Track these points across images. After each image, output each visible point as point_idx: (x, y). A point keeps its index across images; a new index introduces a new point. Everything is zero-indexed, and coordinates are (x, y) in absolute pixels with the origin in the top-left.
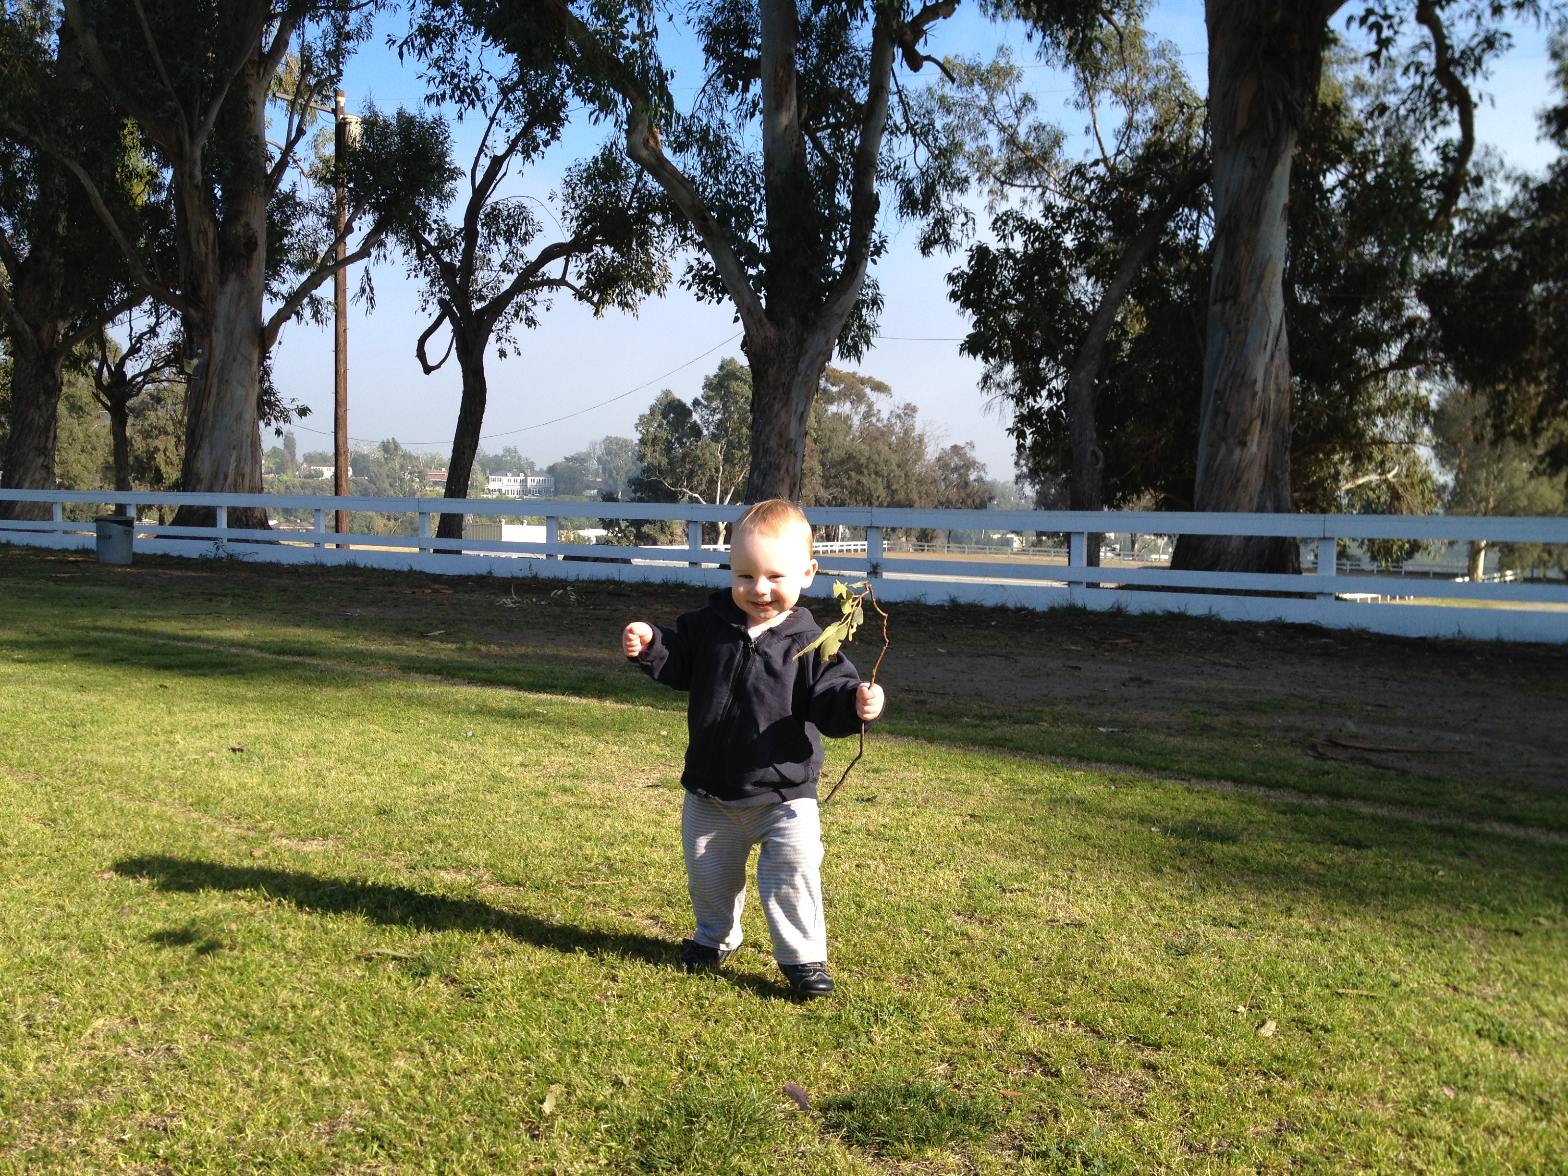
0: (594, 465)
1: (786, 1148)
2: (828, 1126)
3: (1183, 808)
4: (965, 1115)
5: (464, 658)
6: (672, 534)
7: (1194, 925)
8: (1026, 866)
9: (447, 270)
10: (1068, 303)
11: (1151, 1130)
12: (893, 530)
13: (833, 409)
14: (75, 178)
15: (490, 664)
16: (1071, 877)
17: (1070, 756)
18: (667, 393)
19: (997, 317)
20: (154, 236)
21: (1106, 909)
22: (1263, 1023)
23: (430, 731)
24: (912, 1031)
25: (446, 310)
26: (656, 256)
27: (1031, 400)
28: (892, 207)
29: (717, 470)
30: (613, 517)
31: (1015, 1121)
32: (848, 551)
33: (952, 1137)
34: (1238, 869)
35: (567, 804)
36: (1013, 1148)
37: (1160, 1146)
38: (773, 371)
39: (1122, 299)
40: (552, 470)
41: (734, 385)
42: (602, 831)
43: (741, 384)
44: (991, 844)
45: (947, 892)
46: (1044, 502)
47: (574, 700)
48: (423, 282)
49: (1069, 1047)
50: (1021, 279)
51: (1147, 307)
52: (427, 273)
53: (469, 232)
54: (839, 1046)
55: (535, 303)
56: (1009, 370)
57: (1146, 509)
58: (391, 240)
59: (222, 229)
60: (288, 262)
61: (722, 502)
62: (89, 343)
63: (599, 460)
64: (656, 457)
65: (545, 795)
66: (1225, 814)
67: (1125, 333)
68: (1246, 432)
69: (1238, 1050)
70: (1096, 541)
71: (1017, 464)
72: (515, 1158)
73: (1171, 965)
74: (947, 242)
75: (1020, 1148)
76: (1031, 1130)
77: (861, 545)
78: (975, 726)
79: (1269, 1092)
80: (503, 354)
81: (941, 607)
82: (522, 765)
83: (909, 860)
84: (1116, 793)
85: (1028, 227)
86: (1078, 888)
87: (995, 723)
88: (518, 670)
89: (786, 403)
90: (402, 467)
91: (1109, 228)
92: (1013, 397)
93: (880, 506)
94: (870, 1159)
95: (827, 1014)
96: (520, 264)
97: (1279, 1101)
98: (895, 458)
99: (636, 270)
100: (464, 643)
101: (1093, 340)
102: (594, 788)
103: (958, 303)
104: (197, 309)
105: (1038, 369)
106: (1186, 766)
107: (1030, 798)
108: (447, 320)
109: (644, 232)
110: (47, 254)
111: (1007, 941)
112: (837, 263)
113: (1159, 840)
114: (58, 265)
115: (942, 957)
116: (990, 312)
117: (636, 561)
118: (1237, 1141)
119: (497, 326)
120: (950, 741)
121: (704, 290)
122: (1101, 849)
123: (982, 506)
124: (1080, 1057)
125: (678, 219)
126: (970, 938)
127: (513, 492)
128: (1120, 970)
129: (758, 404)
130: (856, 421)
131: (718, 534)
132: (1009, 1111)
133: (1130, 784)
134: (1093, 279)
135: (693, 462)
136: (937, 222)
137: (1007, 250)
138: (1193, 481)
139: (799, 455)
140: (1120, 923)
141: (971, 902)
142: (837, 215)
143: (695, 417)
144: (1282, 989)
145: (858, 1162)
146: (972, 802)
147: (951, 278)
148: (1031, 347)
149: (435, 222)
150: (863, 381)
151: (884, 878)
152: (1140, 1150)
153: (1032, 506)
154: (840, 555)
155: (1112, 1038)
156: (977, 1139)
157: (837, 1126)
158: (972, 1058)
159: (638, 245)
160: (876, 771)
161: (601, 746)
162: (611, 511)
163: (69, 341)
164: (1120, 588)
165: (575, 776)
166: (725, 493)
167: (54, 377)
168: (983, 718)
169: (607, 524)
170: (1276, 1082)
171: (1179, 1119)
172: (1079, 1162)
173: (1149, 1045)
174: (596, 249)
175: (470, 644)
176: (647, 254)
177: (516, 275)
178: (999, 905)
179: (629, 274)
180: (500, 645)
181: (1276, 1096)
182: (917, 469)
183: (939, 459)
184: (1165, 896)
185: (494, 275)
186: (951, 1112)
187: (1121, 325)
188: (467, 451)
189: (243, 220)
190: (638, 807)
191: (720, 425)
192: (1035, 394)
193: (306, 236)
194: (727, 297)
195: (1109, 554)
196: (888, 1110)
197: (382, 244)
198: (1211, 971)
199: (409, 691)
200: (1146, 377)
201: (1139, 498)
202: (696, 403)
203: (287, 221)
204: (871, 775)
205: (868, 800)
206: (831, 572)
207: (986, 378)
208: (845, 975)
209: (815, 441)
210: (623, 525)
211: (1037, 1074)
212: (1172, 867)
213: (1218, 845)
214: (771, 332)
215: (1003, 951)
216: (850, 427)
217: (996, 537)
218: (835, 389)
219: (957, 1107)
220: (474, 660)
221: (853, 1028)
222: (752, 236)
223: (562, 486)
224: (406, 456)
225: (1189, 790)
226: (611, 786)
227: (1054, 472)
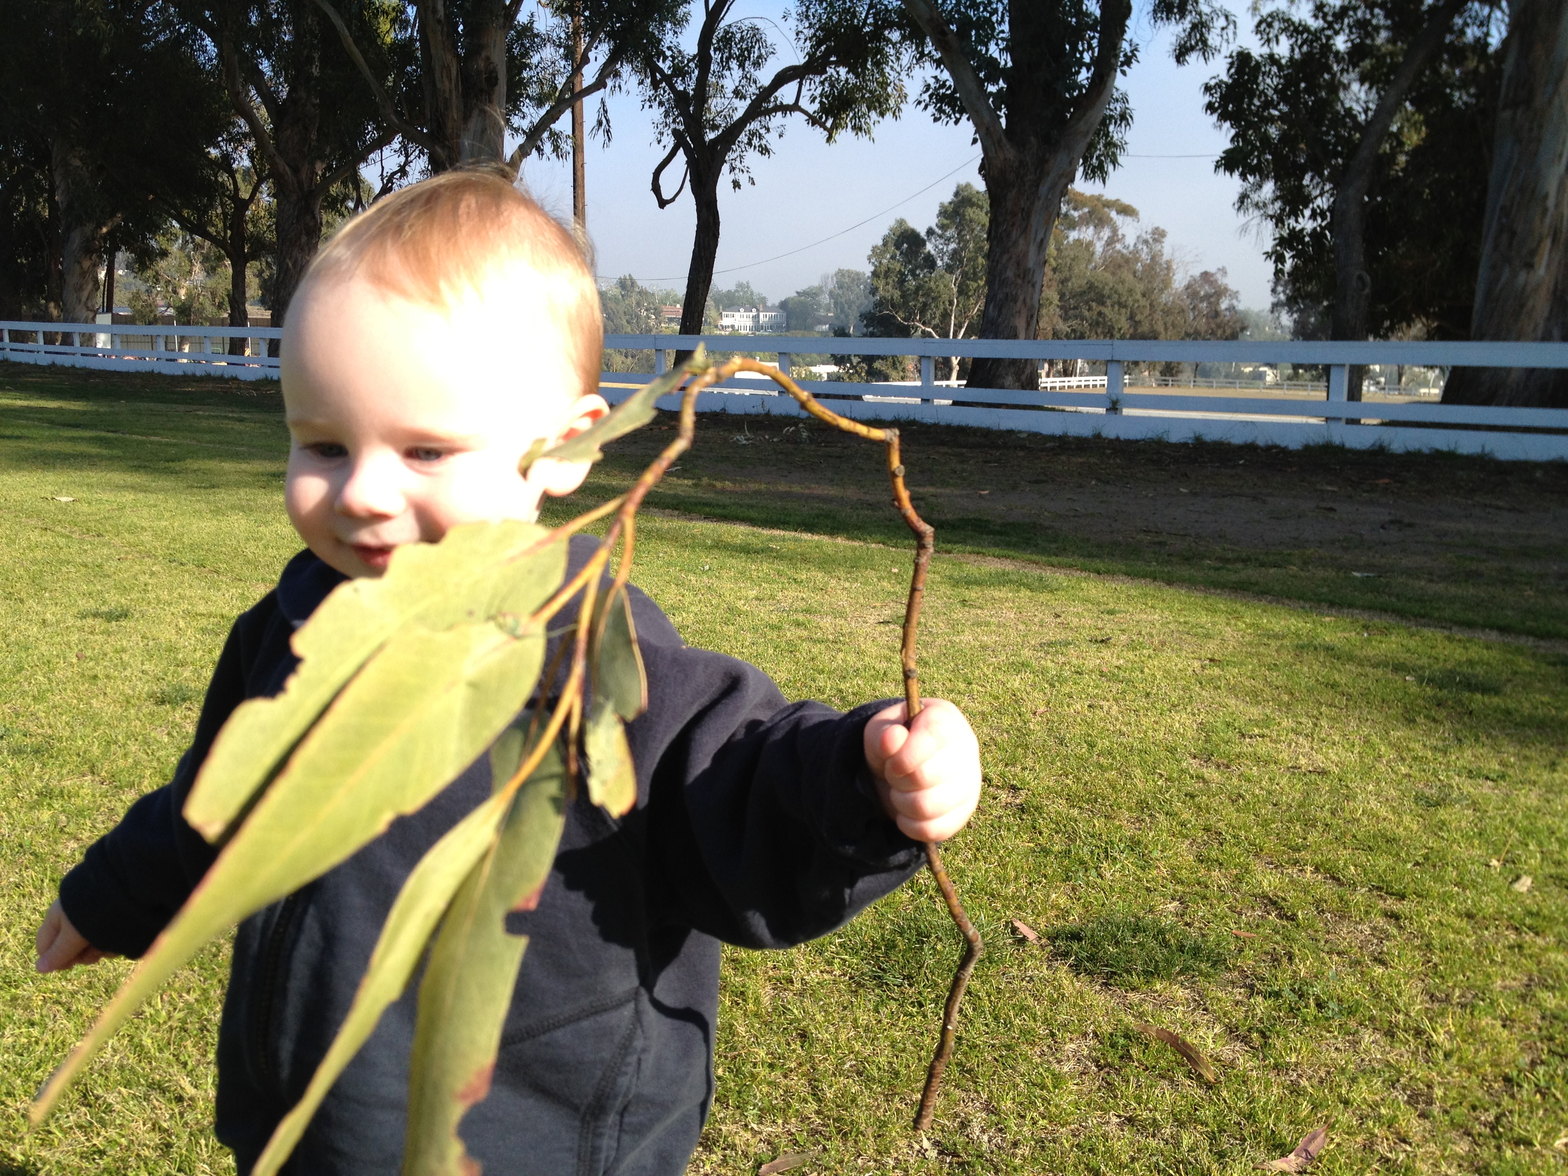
0: (825, 299)
1: (1014, 972)
2: (1056, 954)
3: (1442, 657)
4: (1196, 952)
5: (700, 494)
6: (904, 370)
7: (1447, 776)
8: (1268, 712)
9: (681, 99)
10: (1338, 112)
11: (1391, 977)
12: (1136, 363)
13: (1073, 235)
14: (325, 17)
15: (724, 500)
16: (1315, 725)
17: (1320, 601)
18: (901, 222)
19: (1257, 129)
20: (401, 73)
21: (1353, 758)
22: (1518, 878)
23: (670, 564)
24: (1143, 869)
25: (680, 141)
26: (892, 76)
27: (1292, 222)
28: (1144, 12)
29: (951, 303)
30: (845, 352)
31: (1248, 961)
32: (1087, 386)
33: (1181, 972)
34: (1499, 721)
35: (800, 637)
36: (1245, 986)
37: (1399, 994)
38: (1013, 194)
39: (1399, 105)
40: (784, 305)
41: (970, 212)
42: (834, 665)
43: (978, 211)
44: (1232, 690)
45: (1183, 735)
46: (1302, 332)
47: (807, 536)
48: (657, 113)
49: (1306, 892)
50: (1286, 87)
51: (1427, 115)
52: (661, 104)
53: (703, 59)
54: (1068, 878)
55: (768, 130)
56: (1269, 188)
57: (1416, 338)
58: (626, 70)
59: (464, 62)
60: (528, 96)
61: (955, 335)
62: (344, 184)
63: (831, 294)
64: (888, 291)
65: (779, 628)
66: (1488, 664)
67: (1401, 144)
68: (1533, 253)
69: (1489, 903)
70: (1358, 373)
71: (1274, 291)
72: (756, 964)
73: (1421, 816)
74: (1204, 46)
75: (1251, 987)
76: (1264, 970)
77: (1101, 380)
78: (1218, 569)
79: (1520, 947)
80: (736, 184)
81: (1185, 445)
82: (757, 599)
83: (1143, 703)
84: (1369, 640)
85: (1295, 29)
86: (1323, 736)
87: (1239, 566)
88: (752, 507)
89: (1025, 230)
90: (638, 304)
91: (1387, 28)
92: (1272, 217)
93: (1123, 337)
94: (1098, 988)
95: (1056, 848)
96: (753, 89)
97: (1531, 956)
98: (1140, 287)
99: (871, 92)
100: (699, 479)
101: (1364, 153)
102: (827, 622)
103: (1215, 116)
104: (443, 147)
105: (1301, 186)
106: (1448, 613)
107: (1274, 644)
108: (681, 152)
109: (880, 51)
110: (303, 94)
111: (1245, 785)
112: (1084, 76)
113: (1414, 689)
114: (314, 105)
115: (1175, 799)
116: (1250, 125)
117: (868, 398)
118: (1482, 992)
119: (730, 156)
120: (1191, 583)
121: (940, 110)
122: (1350, 697)
123: (1234, 336)
124: (1318, 903)
125: (915, 36)
126: (1205, 781)
127: (745, 328)
128: (1364, 819)
129: (995, 232)
130: (1099, 247)
131: (951, 370)
132: (1241, 951)
133: (1385, 631)
134: (1367, 86)
135: (926, 295)
136: (1194, 27)
137: (1271, 56)
138: (1470, 308)
139: (1038, 286)
140: (1366, 772)
141: (1208, 746)
142: (1085, 23)
143: (929, 247)
144: (1540, 844)
145: (1086, 989)
146: (1211, 647)
147: (1208, 88)
148: (1295, 162)
149: (669, 48)
150: (1109, 204)
151: (1117, 719)
152: (1378, 996)
153: (1289, 337)
154: (1078, 391)
155: (1354, 886)
156: (1207, 976)
157: (1066, 955)
158: (1205, 897)
159: (873, 64)
160: (1111, 612)
161: (833, 582)
162: (843, 346)
163: (327, 182)
164: (1383, 424)
165: (807, 611)
166: (958, 327)
167: (314, 217)
168: (1228, 561)
169: (839, 360)
170: (1529, 937)
171: (1421, 968)
172: (1312, 1003)
173: (1392, 894)
174: (830, 71)
175: (705, 480)
176: (882, 74)
177: (748, 101)
178: (1238, 750)
179: (863, 96)
180: (734, 481)
181: (1527, 952)
182: (1164, 298)
183: (1188, 287)
184: (1417, 746)
185: (726, 102)
186: (1181, 948)
187: (1397, 136)
188: (701, 286)
189: (483, 55)
190: (869, 642)
191: (955, 253)
192: (1295, 213)
193: (544, 69)
194: (965, 116)
195: (1372, 388)
196: (1117, 943)
197: (617, 74)
198: (1463, 824)
199: (649, 525)
200: (1423, 192)
201: (1409, 326)
202: (930, 232)
203: (525, 54)
204: (1106, 617)
205: (1102, 641)
206: (1068, 409)
207: (1243, 198)
208: (1075, 812)
209: (1054, 270)
210: (855, 360)
211: (1272, 917)
212: (1426, 717)
213: (1479, 696)
214: (1010, 153)
215: (1240, 796)
216: (1093, 254)
217: (1248, 370)
218: (1076, 214)
219: (1188, 943)
220: (710, 496)
221: (1082, 862)
222: (993, 50)
223: (793, 322)
224: (643, 293)
225: (1449, 638)
226: (843, 622)
227: (1315, 299)
